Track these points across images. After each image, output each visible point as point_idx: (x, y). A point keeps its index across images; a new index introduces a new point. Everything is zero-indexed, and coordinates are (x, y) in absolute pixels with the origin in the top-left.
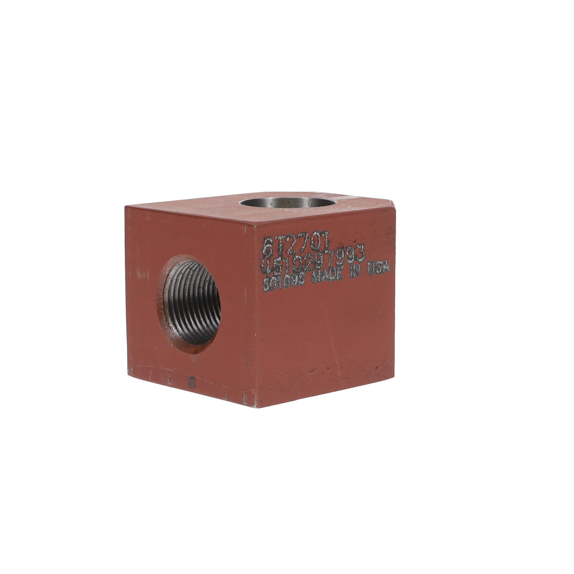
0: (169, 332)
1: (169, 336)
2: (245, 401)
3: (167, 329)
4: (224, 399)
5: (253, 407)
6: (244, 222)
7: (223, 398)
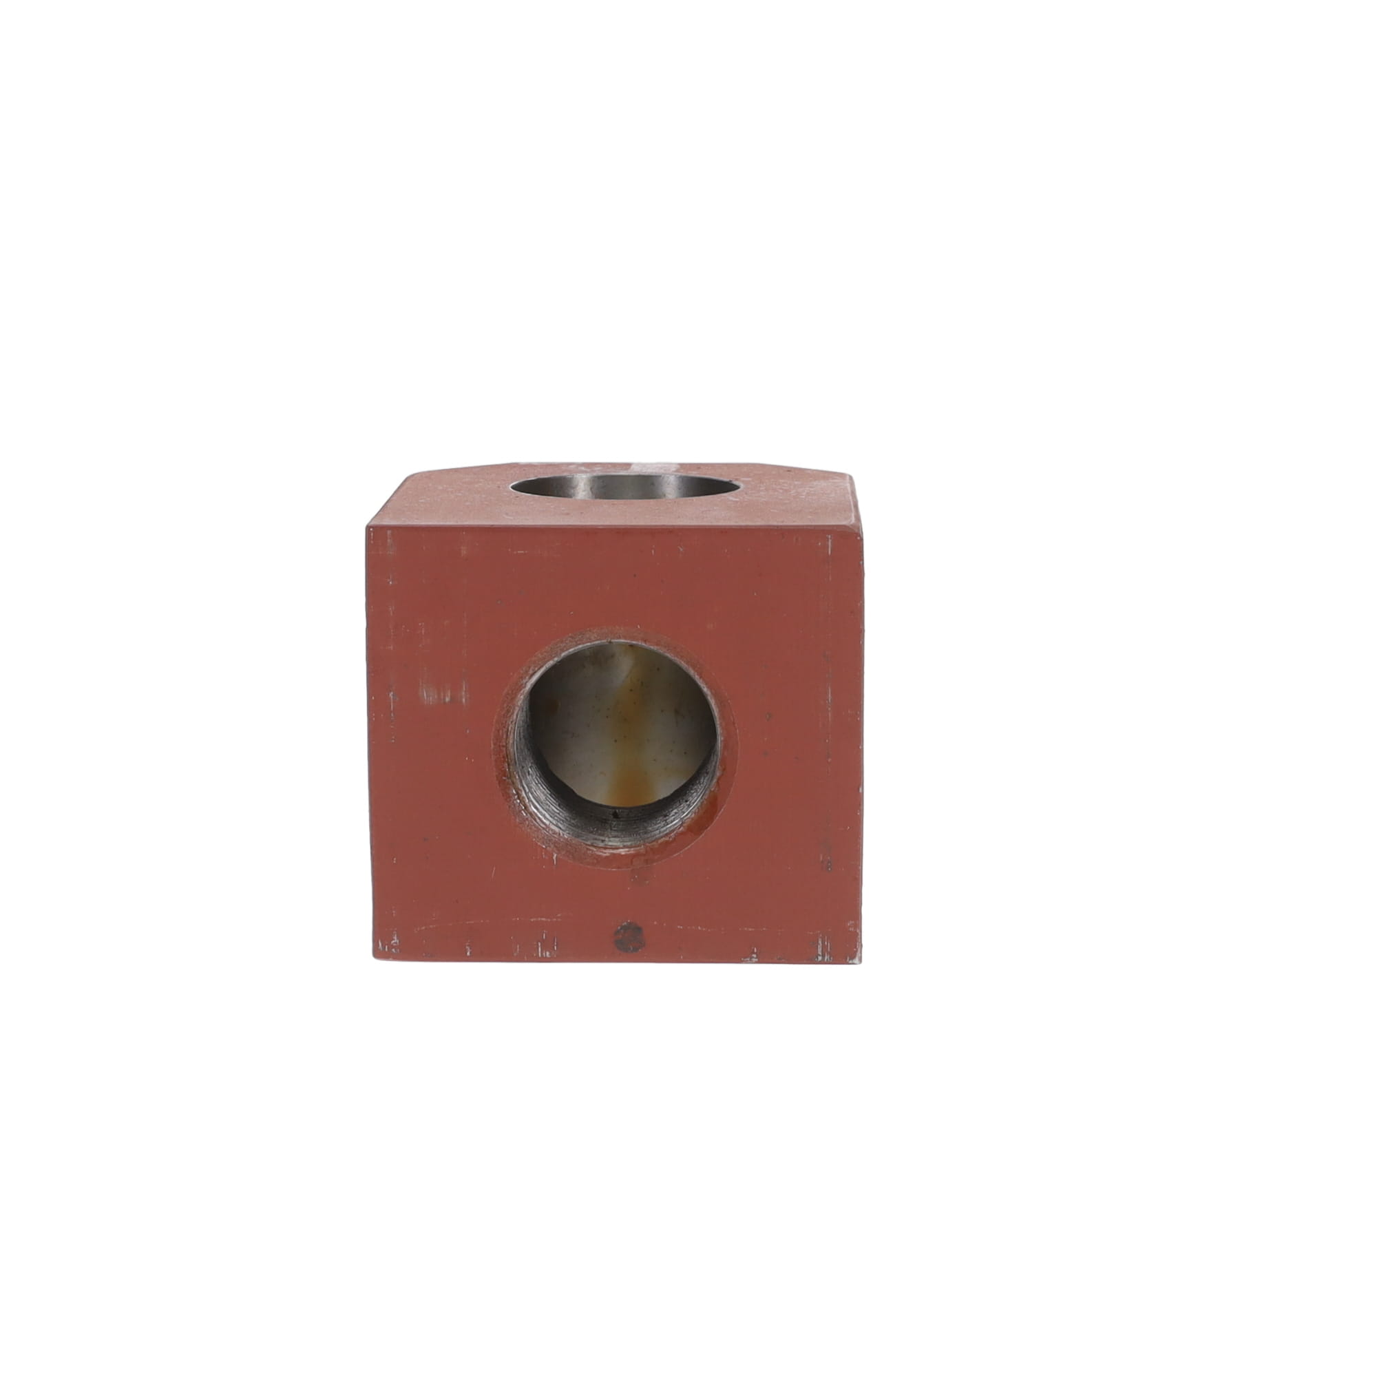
0: (534, 825)
1: (538, 837)
2: (823, 953)
3: (527, 819)
4: (748, 959)
5: (851, 962)
6: (809, 528)
7: (745, 958)
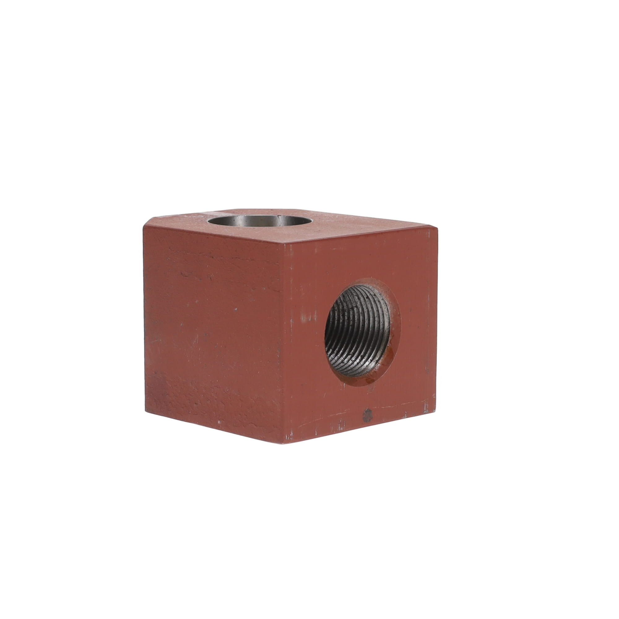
2: (426, 409)
7: (403, 416)
